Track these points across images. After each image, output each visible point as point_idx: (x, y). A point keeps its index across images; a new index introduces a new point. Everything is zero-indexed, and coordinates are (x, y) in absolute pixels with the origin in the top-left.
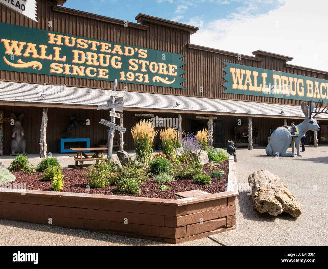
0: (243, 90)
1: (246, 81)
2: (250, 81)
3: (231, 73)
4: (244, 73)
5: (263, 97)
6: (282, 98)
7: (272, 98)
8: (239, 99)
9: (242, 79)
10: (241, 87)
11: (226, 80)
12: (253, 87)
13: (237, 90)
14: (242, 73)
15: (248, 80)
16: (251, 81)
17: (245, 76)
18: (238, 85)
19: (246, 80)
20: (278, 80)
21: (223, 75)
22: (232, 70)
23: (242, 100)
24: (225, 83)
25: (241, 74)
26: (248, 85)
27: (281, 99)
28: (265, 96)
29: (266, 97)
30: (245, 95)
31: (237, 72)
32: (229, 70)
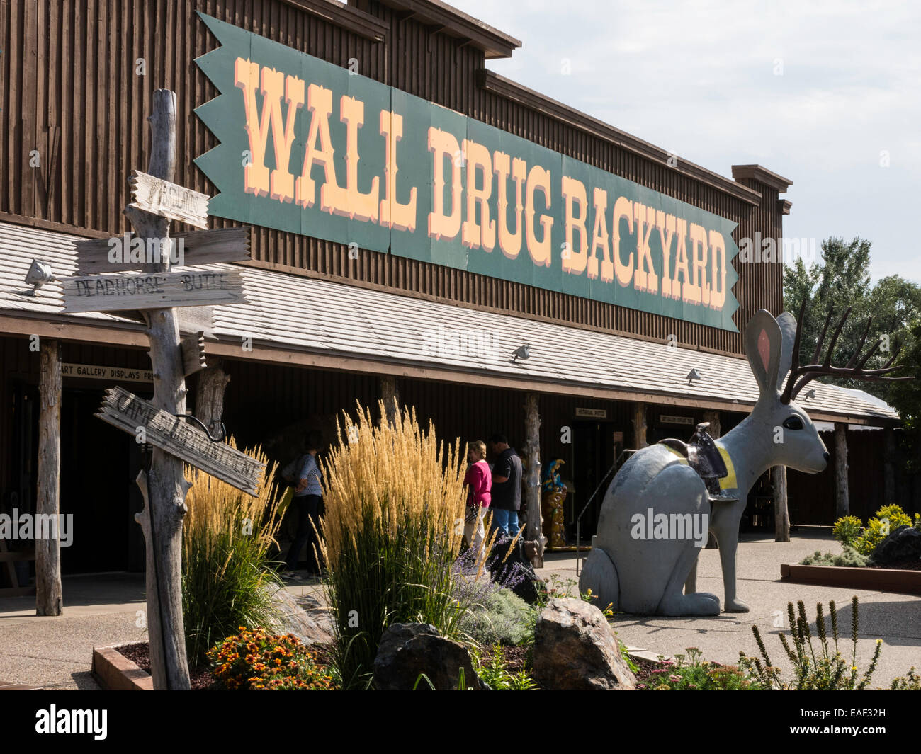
0: (292, 207)
1: (311, 154)
2: (327, 156)
3: (239, 93)
4: (303, 102)
5: (383, 255)
6: (464, 266)
7: (424, 264)
8: (276, 261)
9: (291, 136)
10: (283, 185)
11: (212, 135)
12: (343, 190)
13: (267, 201)
14: (290, 96)
15: (318, 146)
16: (333, 151)
17: (305, 115)
18: (295, 179)
19: (311, 143)
20: (448, 159)
21: (197, 99)
22: (245, 72)
23: (287, 268)
24: (209, 153)
25: (285, 105)
26: (318, 174)
27: (462, 272)
28: (392, 253)
29: (397, 258)
30: (301, 237)
31: (266, 87)
32: (231, 73)
